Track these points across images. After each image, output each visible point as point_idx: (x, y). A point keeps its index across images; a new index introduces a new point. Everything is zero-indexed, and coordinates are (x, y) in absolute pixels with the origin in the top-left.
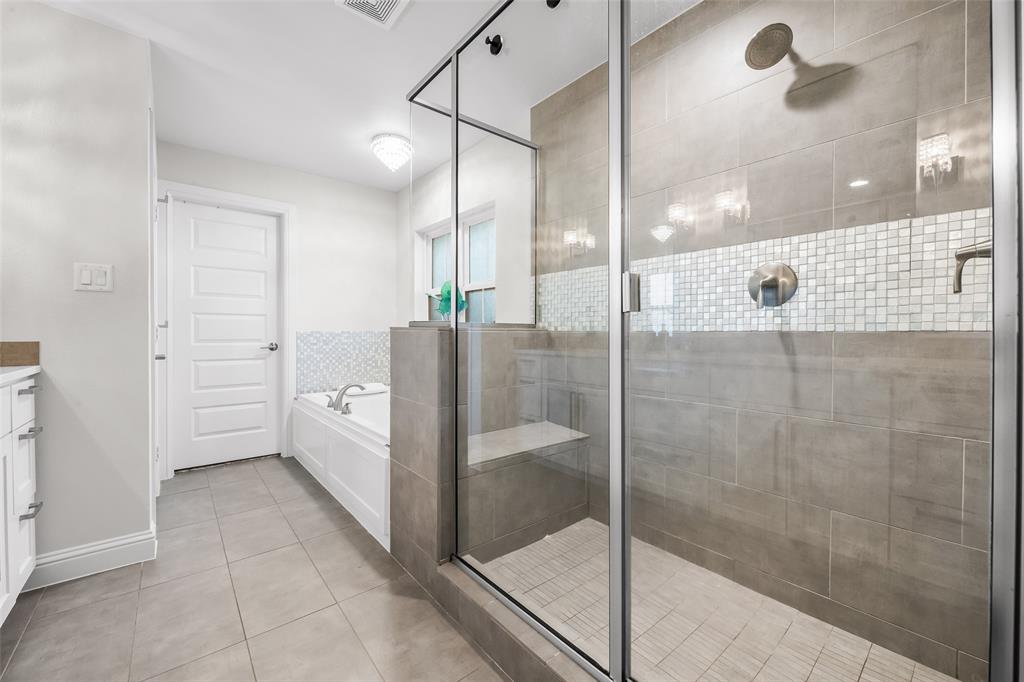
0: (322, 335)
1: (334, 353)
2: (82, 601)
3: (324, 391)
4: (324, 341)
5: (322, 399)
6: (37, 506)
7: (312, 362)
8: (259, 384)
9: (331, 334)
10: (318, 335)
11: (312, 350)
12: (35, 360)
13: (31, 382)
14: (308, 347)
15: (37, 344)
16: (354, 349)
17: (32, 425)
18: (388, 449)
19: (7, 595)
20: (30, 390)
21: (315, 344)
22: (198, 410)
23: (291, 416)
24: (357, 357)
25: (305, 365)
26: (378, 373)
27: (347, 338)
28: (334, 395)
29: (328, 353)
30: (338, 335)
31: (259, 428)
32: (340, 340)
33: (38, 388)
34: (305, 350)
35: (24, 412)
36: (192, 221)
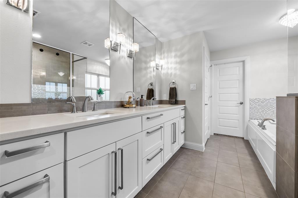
0: (260, 99)
1: (266, 106)
2: (189, 153)
3: (257, 120)
4: (261, 102)
5: (256, 122)
6: (184, 132)
7: (256, 109)
8: (237, 114)
9: (265, 99)
10: (259, 100)
12: (185, 104)
13: (184, 108)
14: (255, 104)
15: (185, 101)
17: (184, 116)
18: (275, 147)
19: (178, 146)
20: (184, 109)
21: (257, 103)
22: (219, 119)
23: (247, 126)
27: (272, 101)
28: (260, 121)
29: (263, 106)
30: (268, 100)
31: (237, 128)
32: (269, 102)
33: (185, 109)
34: (253, 105)
35: (183, 113)
36: (218, 69)
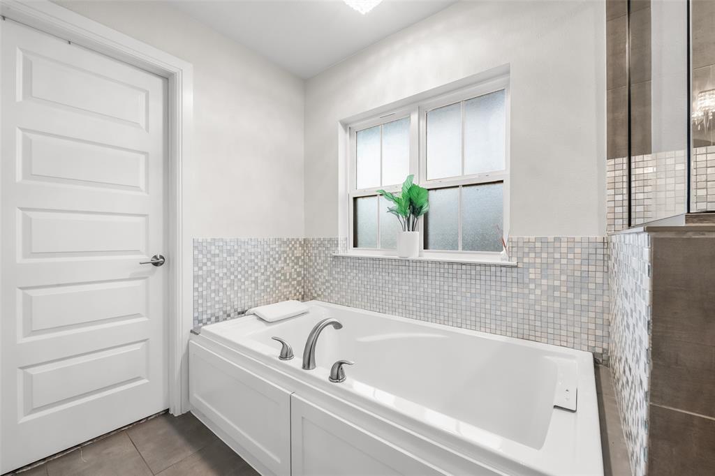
0: (226, 243)
1: (240, 265)
4: (228, 251)
7: (214, 279)
8: (137, 315)
9: (236, 242)
11: (214, 263)
14: (209, 260)
16: (263, 260)
21: (217, 255)
23: (186, 356)
24: (266, 270)
25: (205, 284)
26: (286, 287)
27: (254, 247)
29: (232, 266)
30: (244, 243)
31: (136, 379)
32: (246, 250)
34: (205, 264)
